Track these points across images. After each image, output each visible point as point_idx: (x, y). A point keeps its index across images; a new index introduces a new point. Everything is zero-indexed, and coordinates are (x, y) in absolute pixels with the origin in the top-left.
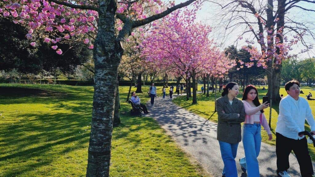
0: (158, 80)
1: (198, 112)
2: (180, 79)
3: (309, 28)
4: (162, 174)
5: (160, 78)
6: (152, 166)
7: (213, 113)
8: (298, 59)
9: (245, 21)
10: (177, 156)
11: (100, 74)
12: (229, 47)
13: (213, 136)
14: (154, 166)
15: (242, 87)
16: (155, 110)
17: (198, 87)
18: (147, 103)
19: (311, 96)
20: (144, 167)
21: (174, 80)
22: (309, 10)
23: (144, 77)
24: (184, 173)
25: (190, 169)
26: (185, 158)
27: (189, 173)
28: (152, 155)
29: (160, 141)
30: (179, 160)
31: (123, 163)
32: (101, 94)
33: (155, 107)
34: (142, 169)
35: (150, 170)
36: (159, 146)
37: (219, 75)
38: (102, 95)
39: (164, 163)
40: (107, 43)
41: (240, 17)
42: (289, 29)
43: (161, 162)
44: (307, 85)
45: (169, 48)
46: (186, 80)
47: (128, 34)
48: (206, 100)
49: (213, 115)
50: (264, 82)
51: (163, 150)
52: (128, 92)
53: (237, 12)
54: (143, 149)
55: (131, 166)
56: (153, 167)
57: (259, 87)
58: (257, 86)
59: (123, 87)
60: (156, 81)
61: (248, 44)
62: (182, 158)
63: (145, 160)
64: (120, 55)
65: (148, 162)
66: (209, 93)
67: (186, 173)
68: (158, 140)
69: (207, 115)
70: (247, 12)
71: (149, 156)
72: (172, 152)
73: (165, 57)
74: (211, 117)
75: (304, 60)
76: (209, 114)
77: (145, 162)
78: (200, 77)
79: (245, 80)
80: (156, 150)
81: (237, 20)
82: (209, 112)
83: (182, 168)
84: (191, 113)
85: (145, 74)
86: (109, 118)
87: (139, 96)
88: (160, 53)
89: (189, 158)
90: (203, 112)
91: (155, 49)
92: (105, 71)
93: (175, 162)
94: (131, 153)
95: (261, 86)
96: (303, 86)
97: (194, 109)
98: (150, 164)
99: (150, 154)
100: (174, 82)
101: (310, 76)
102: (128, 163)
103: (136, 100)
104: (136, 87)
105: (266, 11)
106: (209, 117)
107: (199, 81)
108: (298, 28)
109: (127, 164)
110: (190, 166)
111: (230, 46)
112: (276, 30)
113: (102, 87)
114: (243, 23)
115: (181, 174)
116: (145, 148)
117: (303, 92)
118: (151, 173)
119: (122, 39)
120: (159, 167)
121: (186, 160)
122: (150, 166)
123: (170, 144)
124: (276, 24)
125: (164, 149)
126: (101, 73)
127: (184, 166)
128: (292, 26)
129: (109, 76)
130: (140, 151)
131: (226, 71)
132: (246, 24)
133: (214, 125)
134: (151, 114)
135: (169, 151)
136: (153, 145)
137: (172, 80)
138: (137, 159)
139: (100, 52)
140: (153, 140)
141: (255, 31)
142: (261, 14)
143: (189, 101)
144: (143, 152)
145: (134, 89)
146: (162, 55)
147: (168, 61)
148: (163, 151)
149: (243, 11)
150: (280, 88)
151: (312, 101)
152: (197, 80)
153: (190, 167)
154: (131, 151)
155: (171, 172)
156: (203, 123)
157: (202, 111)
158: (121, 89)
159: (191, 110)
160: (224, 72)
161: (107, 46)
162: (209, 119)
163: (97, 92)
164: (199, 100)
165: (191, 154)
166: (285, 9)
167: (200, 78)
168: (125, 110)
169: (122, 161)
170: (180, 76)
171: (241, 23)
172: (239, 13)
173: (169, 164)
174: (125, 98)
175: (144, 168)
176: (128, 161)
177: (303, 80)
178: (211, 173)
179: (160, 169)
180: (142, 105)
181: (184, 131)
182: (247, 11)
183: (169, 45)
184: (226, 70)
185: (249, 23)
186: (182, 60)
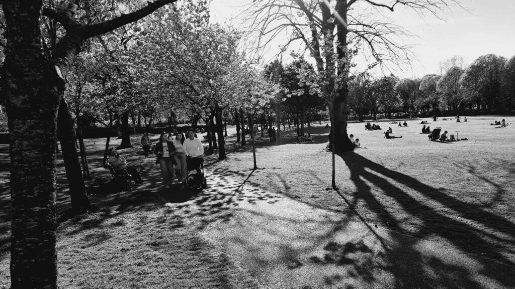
0: (160, 124)
1: (227, 172)
2: (196, 119)
3: (380, 33)
4: (165, 285)
5: (164, 120)
6: (148, 274)
7: (252, 171)
8: (371, 79)
9: (291, 22)
10: (191, 250)
11: (20, 128)
12: (272, 63)
13: (252, 210)
14: (150, 273)
15: (295, 126)
16: (155, 175)
17: (227, 130)
18: (142, 164)
19: (391, 132)
20: (134, 277)
21: (187, 122)
22: (379, 5)
23: (133, 119)
24: (202, 276)
25: (212, 268)
26: (204, 252)
27: (211, 275)
28: (148, 255)
29: (163, 228)
30: (195, 257)
31: (95, 276)
32: (25, 165)
33: (155, 171)
34: (130, 280)
35: (145, 281)
36: (161, 238)
37: (256, 110)
38: (27, 167)
39: (170, 265)
40: (27, 69)
41: (283, 15)
42: (354, 34)
43: (165, 264)
44: (386, 117)
45: (172, 69)
46: (205, 121)
47: (74, 50)
48: (242, 152)
49: (251, 174)
50: (326, 116)
51: (167, 243)
52: (104, 148)
53: (278, 7)
54: (132, 246)
55: (110, 279)
56: (150, 275)
57: (321, 124)
58: (317, 122)
59: (95, 140)
60: (157, 124)
61: (295, 58)
62: (200, 252)
63: (135, 264)
64: (56, 90)
65: (142, 268)
66: (246, 139)
67: (206, 276)
68: (159, 227)
69: (243, 175)
70: (293, 7)
71: (143, 257)
72: (182, 244)
73: (167, 84)
74: (248, 178)
75: (380, 79)
76: (245, 173)
77: (136, 268)
78: (230, 114)
79: (299, 114)
80: (155, 244)
81: (278, 20)
82: (245, 171)
83: (199, 269)
84: (215, 176)
85: (135, 114)
86: (47, 207)
87: (127, 153)
88: (156, 77)
89: (212, 250)
90: (236, 171)
91: (147, 70)
92: (29, 121)
93: (188, 260)
94: (111, 256)
95: (322, 122)
96: (380, 118)
97: (221, 168)
98: (143, 270)
99: (145, 254)
100: (187, 125)
101: (389, 103)
102: (104, 274)
103: (119, 162)
104: (119, 138)
105: (320, 6)
106: (245, 178)
107: (230, 120)
108: (365, 33)
109: (101, 277)
110: (212, 263)
111: (273, 61)
112: (337, 36)
113: (25, 151)
114: (288, 25)
115: (197, 279)
116: (136, 243)
117: (380, 128)
118: (145, 285)
119: (61, 60)
120: (159, 273)
121: (205, 255)
122: (144, 274)
123: (180, 231)
124: (336, 26)
125: (170, 241)
126: (21, 125)
127: (202, 264)
128: (358, 30)
129: (38, 131)
130: (128, 250)
131: (267, 103)
132: (292, 27)
133: (252, 191)
134: (148, 184)
135: (178, 244)
136: (150, 237)
137: (185, 121)
138: (120, 265)
139: (14, 86)
140: (151, 228)
141: (306, 38)
142: (313, 11)
143: (213, 155)
144: (131, 251)
145: (115, 142)
146: (160, 80)
147: (173, 90)
148: (168, 245)
149: (287, 6)
150: (348, 124)
151: (392, 139)
152: (226, 119)
153: (212, 266)
154: (110, 253)
155: (181, 278)
156: (234, 189)
157: (235, 169)
158: (93, 143)
159: (216, 171)
160: (264, 104)
161: (28, 76)
162: (245, 182)
163: (16, 161)
164: (230, 152)
165: (215, 244)
166: (347, 3)
167: (230, 116)
168: (100, 181)
169: (94, 273)
170: (195, 114)
171: (285, 25)
172: (281, 8)
173: (178, 265)
174: (99, 160)
175: (133, 279)
176: (104, 272)
177: (379, 109)
178: (245, 270)
179: (162, 277)
180: (131, 169)
181: (203, 206)
182: (293, 5)
183: (171, 62)
184: (265, 102)
185: (296, 25)
186: (196, 87)
